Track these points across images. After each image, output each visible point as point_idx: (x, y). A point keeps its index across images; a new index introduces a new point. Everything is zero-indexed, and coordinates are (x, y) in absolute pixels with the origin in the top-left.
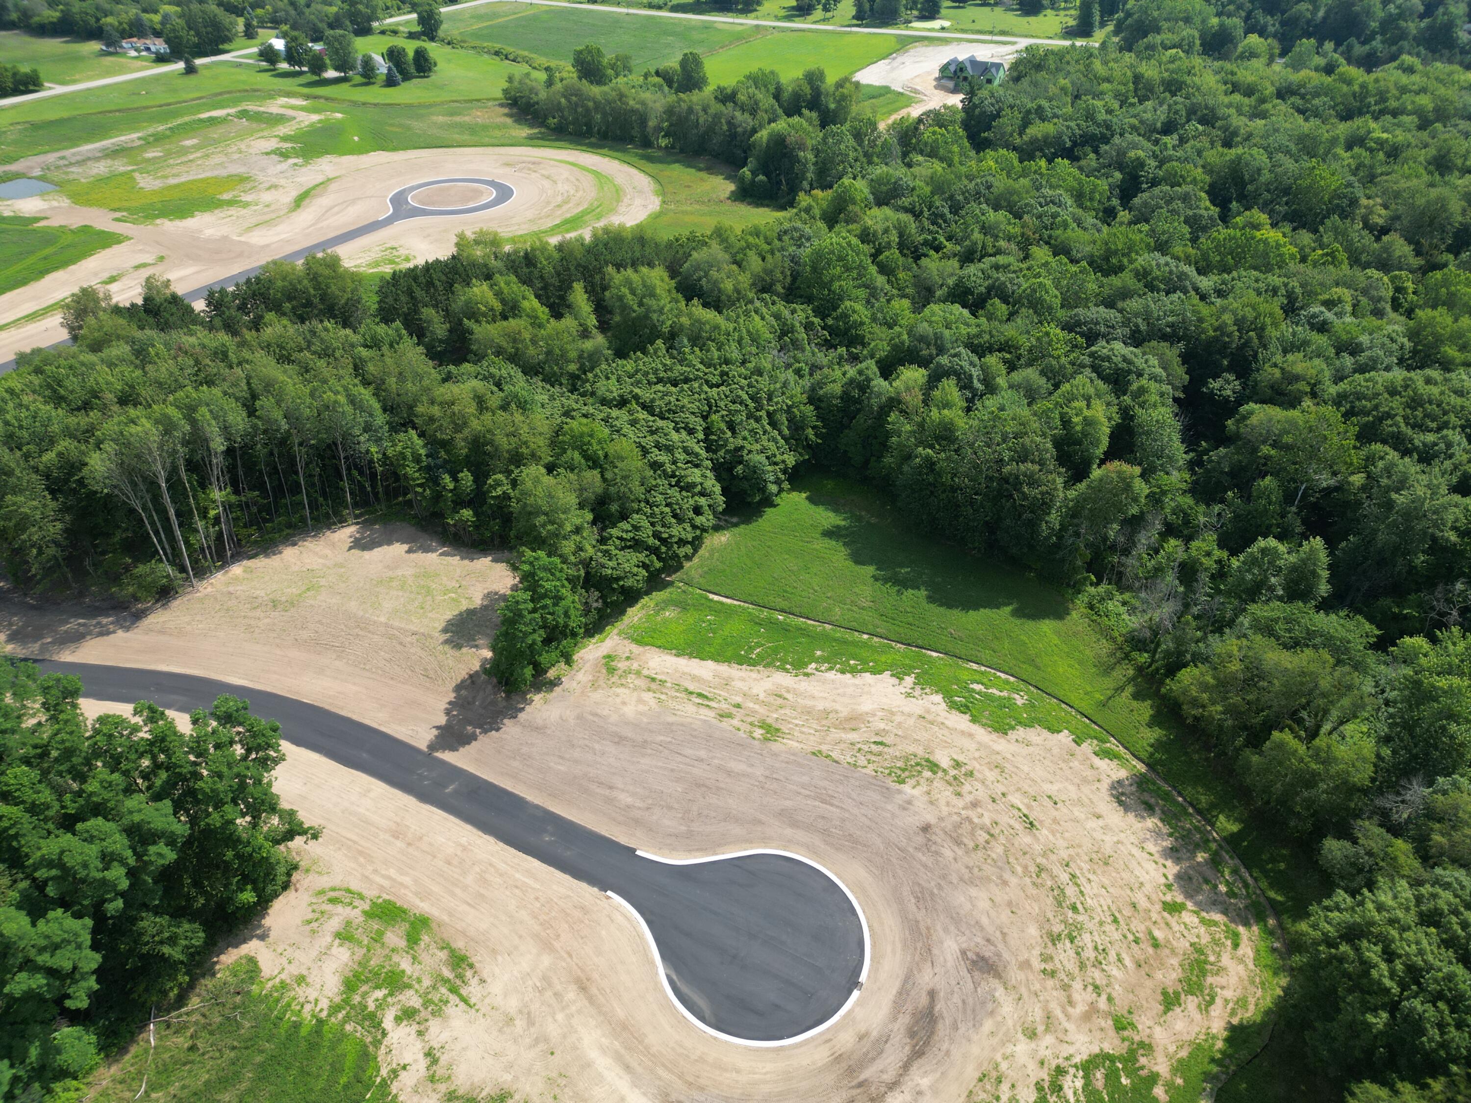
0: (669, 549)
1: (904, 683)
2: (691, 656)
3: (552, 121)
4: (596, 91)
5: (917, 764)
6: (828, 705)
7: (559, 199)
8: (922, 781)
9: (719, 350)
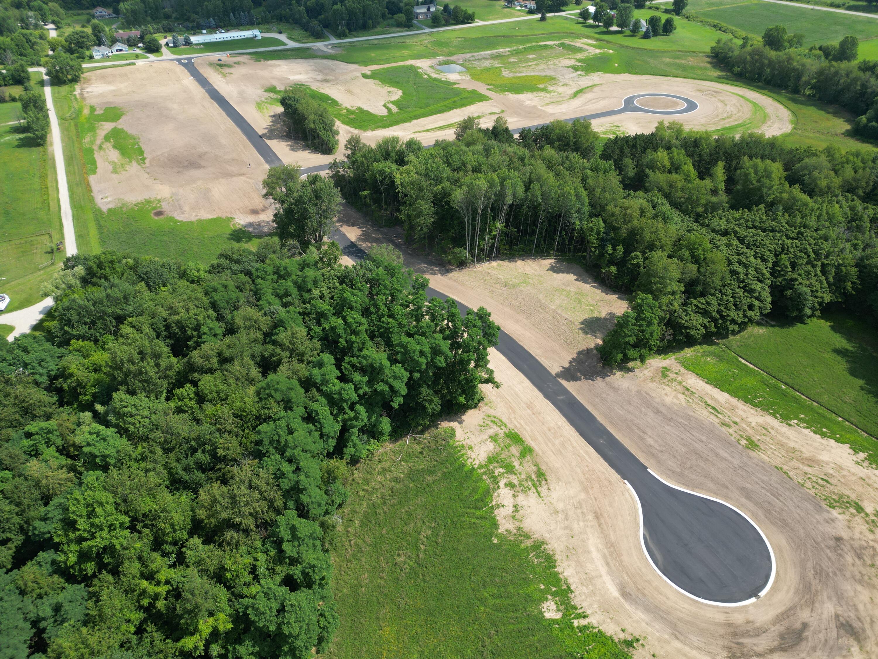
0: (724, 323)
1: (857, 455)
2: (715, 386)
3: (736, 69)
4: (773, 54)
5: (848, 502)
6: (797, 447)
7: (725, 115)
8: (847, 513)
9: (802, 218)
